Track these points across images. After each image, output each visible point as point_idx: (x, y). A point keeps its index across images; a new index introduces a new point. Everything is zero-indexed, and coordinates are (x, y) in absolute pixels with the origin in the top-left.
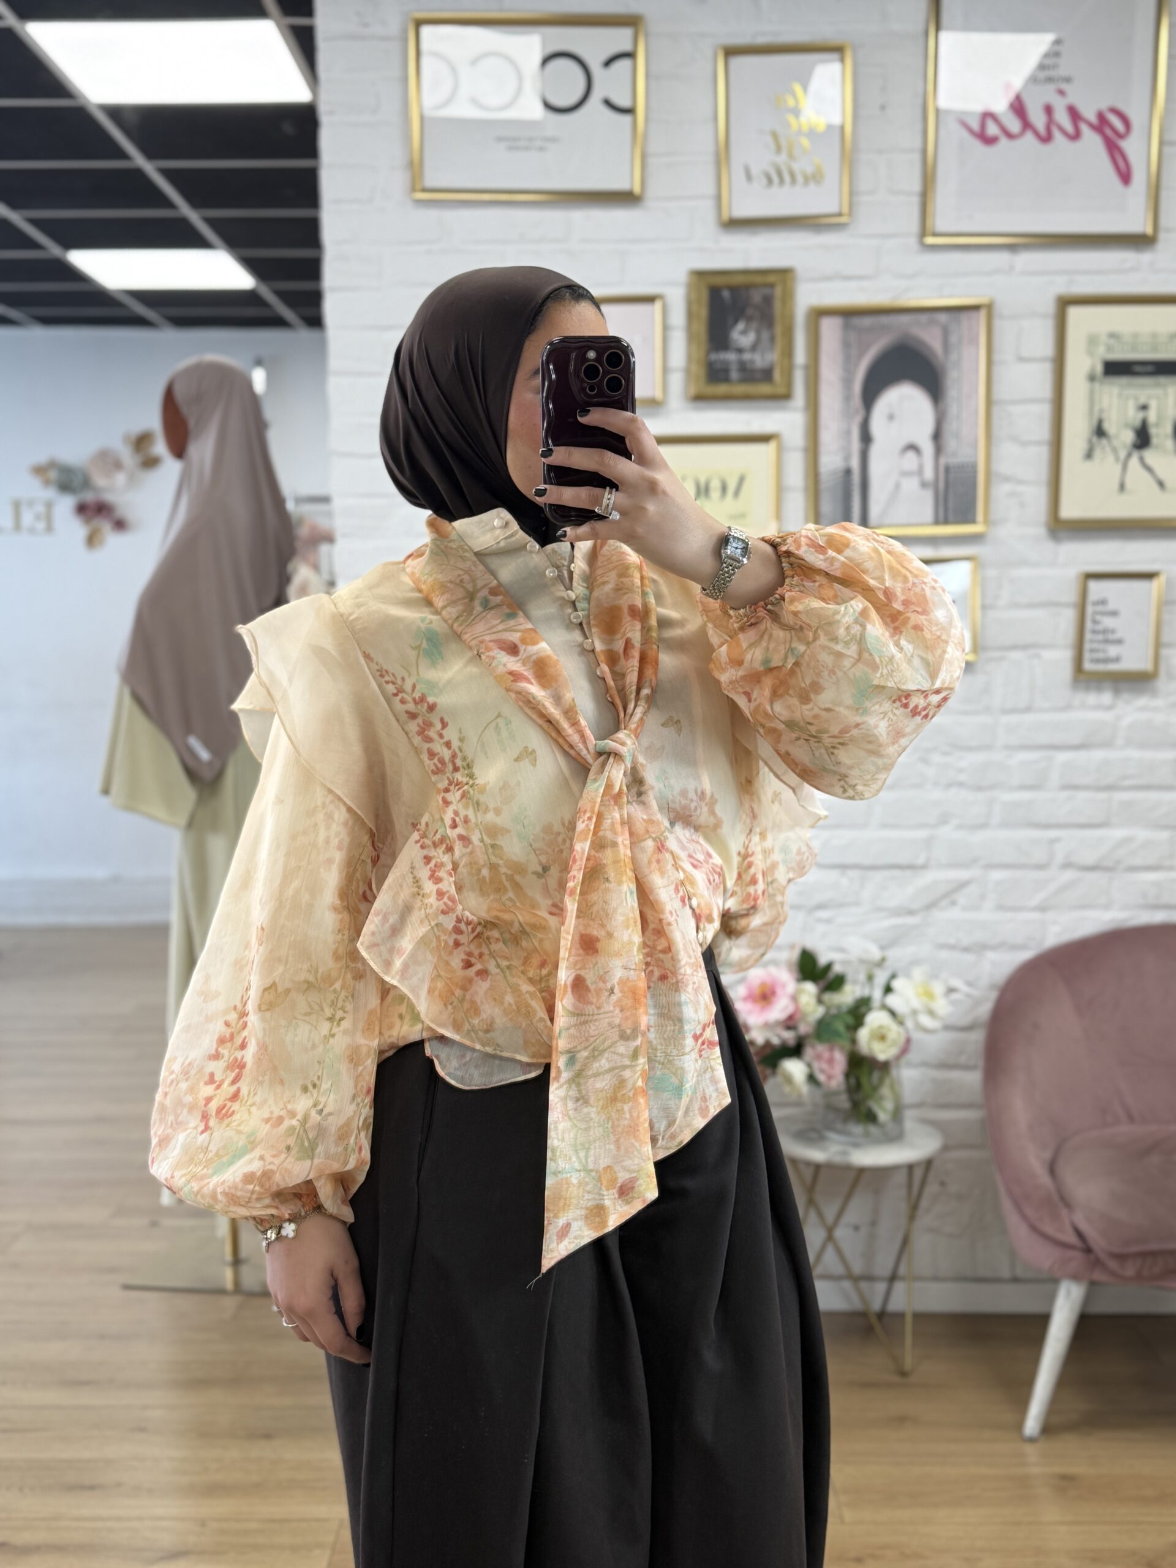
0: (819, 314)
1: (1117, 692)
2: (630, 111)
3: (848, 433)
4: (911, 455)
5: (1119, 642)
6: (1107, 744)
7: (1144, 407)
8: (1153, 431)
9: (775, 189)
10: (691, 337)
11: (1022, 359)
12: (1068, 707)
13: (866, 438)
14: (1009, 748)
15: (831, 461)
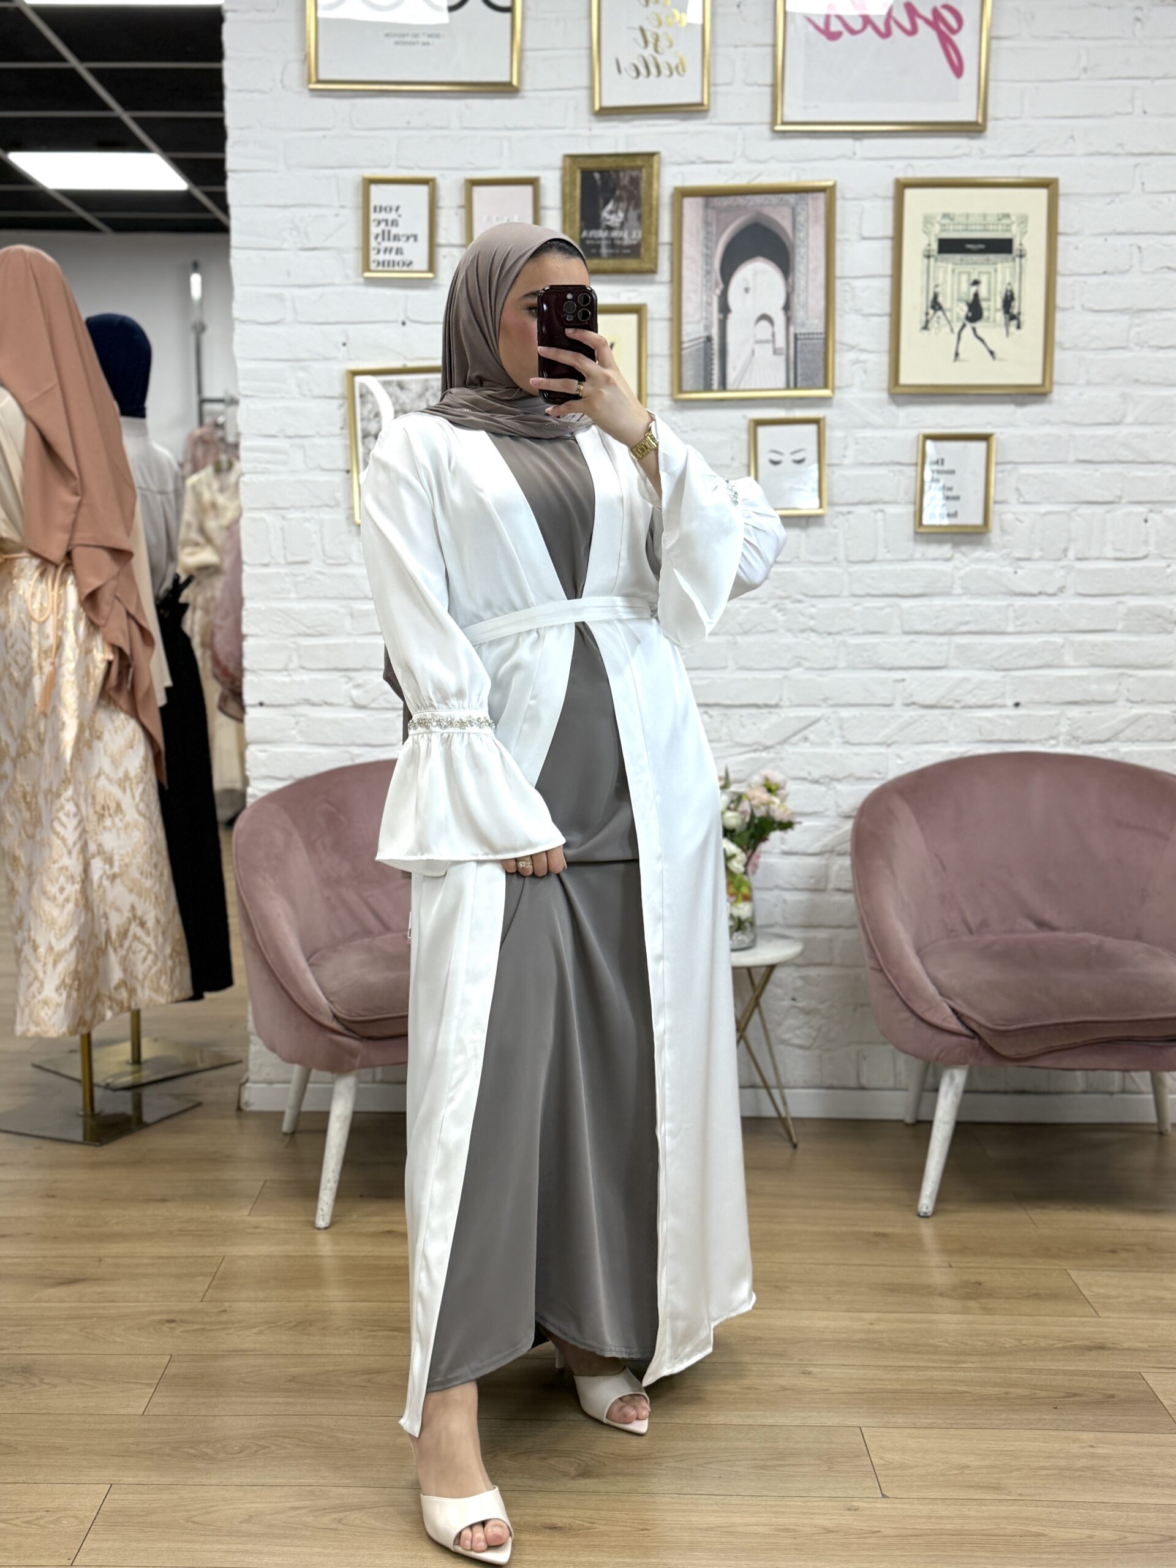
0: (683, 194)
1: (956, 545)
2: (509, 10)
3: (709, 304)
4: (764, 323)
5: (957, 498)
6: (946, 593)
7: (976, 283)
8: (984, 305)
9: (641, 78)
10: (566, 218)
11: (864, 238)
12: (910, 559)
13: (725, 309)
14: (854, 596)
15: (692, 330)
